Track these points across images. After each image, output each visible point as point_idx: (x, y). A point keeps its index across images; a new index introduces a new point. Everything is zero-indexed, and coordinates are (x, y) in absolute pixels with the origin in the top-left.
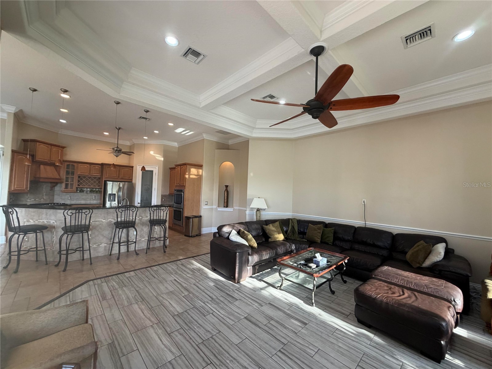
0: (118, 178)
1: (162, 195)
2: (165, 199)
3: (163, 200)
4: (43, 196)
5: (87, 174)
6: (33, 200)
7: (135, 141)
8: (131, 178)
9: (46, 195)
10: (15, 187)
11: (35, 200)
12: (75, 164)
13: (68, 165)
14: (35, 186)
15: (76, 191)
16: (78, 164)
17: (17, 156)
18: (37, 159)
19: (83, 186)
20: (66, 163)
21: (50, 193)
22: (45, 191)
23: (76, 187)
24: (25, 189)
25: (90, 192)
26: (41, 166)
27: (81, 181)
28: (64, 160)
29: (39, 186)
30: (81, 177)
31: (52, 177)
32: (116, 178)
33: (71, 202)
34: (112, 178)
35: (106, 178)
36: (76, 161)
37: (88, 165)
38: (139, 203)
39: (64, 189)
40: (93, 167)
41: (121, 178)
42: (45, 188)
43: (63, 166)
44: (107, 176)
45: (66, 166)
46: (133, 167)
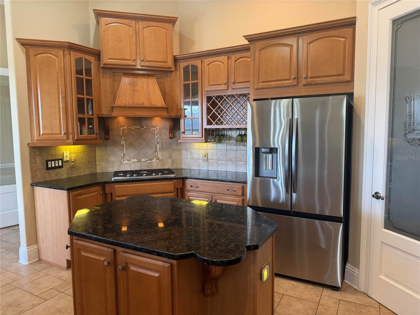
0: (295, 83)
4: (156, 151)
5: (223, 87)
6: (136, 160)
8: (347, 77)
9: (162, 149)
10: (41, 133)
11: (139, 161)
12: (197, 63)
13: (186, 70)
14: (135, 129)
15: (204, 139)
16: (203, 60)
17: (35, 56)
18: (106, 60)
19: (217, 123)
20: (181, 64)
21: (170, 144)
22: (158, 141)
23: (205, 129)
24: (65, 138)
25: (236, 141)
26: (123, 77)
27: (214, 111)
28: (177, 57)
29: (144, 129)
30: (214, 98)
31: (146, 105)
32: (287, 88)
33: (210, 168)
34: (275, 89)
35: (257, 91)
36: (197, 54)
37: (224, 58)
38: (377, 196)
39: (183, 135)
40: (235, 61)
41: (305, 83)
42: (158, 132)
43: (178, 72)
44: (260, 82)
45: (182, 71)
46: (355, 23)
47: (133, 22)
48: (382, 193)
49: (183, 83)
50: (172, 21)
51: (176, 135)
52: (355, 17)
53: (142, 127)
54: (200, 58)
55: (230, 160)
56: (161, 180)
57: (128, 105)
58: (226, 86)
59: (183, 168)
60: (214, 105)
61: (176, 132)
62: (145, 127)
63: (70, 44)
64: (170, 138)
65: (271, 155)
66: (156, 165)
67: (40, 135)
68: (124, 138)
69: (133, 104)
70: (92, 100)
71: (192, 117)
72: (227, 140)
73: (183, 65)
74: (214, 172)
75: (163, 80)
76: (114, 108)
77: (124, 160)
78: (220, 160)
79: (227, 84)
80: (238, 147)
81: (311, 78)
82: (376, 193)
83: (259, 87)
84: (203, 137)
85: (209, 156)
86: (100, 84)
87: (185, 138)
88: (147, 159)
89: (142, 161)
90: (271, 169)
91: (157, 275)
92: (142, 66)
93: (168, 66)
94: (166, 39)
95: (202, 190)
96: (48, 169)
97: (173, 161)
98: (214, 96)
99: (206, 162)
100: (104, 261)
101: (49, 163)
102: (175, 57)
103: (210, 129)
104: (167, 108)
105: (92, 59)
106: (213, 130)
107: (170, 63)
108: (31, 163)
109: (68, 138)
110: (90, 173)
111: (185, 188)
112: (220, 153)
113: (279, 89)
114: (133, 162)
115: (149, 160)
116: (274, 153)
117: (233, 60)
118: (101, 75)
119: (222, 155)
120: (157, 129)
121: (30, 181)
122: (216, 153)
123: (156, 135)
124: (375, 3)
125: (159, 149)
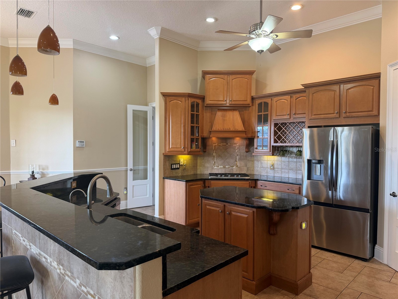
0: (338, 116)
4: (236, 161)
5: (287, 117)
6: (222, 167)
8: (375, 113)
9: (240, 159)
10: (171, 147)
11: (224, 167)
12: (269, 101)
13: (260, 105)
14: (223, 145)
15: (271, 153)
16: (272, 99)
17: (170, 102)
18: (208, 101)
19: (281, 142)
20: (257, 101)
21: (246, 156)
22: (238, 154)
23: (272, 146)
24: (183, 150)
25: (296, 155)
26: (217, 112)
27: (279, 133)
28: (254, 97)
29: (229, 145)
30: (280, 124)
31: (231, 130)
32: (332, 119)
33: (275, 175)
34: (324, 120)
35: (311, 120)
36: (268, 94)
37: (288, 97)
38: (393, 195)
39: (256, 150)
40: (296, 99)
41: (345, 116)
42: (238, 148)
43: (254, 107)
44: (313, 115)
45: (257, 106)
46: (380, 77)
47: (226, 76)
49: (257, 114)
50: (251, 73)
51: (251, 150)
52: (380, 73)
53: (227, 144)
54: (271, 97)
55: (292, 169)
56: (240, 180)
57: (220, 130)
59: (255, 174)
60: (280, 129)
61: (251, 148)
62: (229, 144)
63: (189, 94)
64: (246, 152)
65: (319, 165)
66: (235, 170)
67: (169, 148)
68: (215, 151)
69: (223, 129)
70: (199, 127)
71: (263, 137)
72: (289, 154)
73: (257, 102)
74: (279, 177)
75: (243, 112)
76: (211, 132)
77: (214, 166)
78: (284, 169)
79: (290, 115)
80: (298, 160)
81: (349, 113)
82: (393, 193)
83: (312, 118)
84: (270, 152)
85: (275, 166)
86: (203, 117)
87: (257, 152)
88: (230, 166)
89: (226, 167)
90: (319, 174)
91: (246, 216)
92: (230, 104)
93: (247, 103)
94: (247, 85)
95: (269, 189)
96: (172, 169)
97: (248, 168)
98: (280, 123)
99: (273, 170)
100: (219, 210)
101: (173, 165)
102: (253, 97)
103: (276, 146)
104: (245, 131)
105: (200, 101)
106: (278, 147)
107: (249, 101)
108: (164, 165)
109: (185, 151)
110: (193, 174)
111: (257, 187)
112: (283, 164)
113: (327, 120)
114: (220, 168)
115: (231, 167)
116: (321, 164)
117: (295, 99)
118: (204, 111)
119: (285, 165)
120: (237, 146)
121: (162, 176)
122: (281, 164)
123: (236, 149)
124: (391, 66)
125: (238, 160)
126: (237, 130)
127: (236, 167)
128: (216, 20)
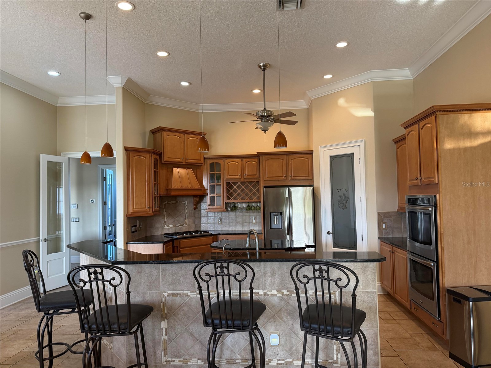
0: (285, 179)
1: (379, 214)
2: (389, 224)
3: (384, 226)
4: (185, 219)
5: (238, 177)
6: (172, 226)
7: (313, 94)
8: (310, 177)
9: (189, 217)
10: (135, 207)
11: (174, 226)
12: (220, 161)
13: (212, 165)
14: (173, 203)
16: (224, 160)
17: (133, 157)
18: (167, 157)
19: (234, 199)
21: (194, 213)
22: (187, 211)
23: (225, 202)
24: (148, 211)
25: (247, 209)
26: (174, 168)
27: (231, 191)
30: (231, 183)
32: (282, 181)
33: (223, 229)
34: (275, 181)
35: (265, 181)
37: (238, 160)
38: (329, 233)
40: (246, 163)
41: (291, 179)
42: (187, 205)
43: (205, 166)
44: (267, 177)
45: (209, 166)
46: (313, 153)
47: (182, 135)
48: (331, 231)
49: (209, 173)
51: (198, 207)
52: (312, 151)
53: (177, 202)
55: (238, 223)
57: (179, 188)
58: (240, 176)
60: (231, 187)
61: (198, 205)
63: (154, 150)
64: (194, 209)
66: (185, 228)
67: (134, 209)
68: (165, 210)
71: (216, 195)
73: (209, 162)
75: (196, 171)
77: (165, 226)
81: (293, 177)
82: (328, 232)
84: (224, 209)
85: (222, 221)
86: (160, 174)
87: (210, 208)
88: (179, 225)
89: (176, 226)
92: (186, 163)
93: (201, 163)
96: (132, 232)
97: (196, 225)
99: (221, 225)
101: (133, 228)
102: (205, 157)
103: (228, 203)
105: (158, 157)
106: (231, 203)
107: (202, 161)
109: (150, 211)
112: (231, 218)
113: (277, 181)
114: (170, 227)
115: (180, 226)
118: (161, 168)
121: (126, 242)
122: (228, 218)
123: (185, 207)
124: (322, 147)
125: (187, 217)
126: (194, 188)
127: (185, 225)
128: (190, 84)
